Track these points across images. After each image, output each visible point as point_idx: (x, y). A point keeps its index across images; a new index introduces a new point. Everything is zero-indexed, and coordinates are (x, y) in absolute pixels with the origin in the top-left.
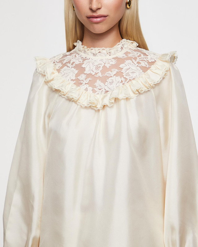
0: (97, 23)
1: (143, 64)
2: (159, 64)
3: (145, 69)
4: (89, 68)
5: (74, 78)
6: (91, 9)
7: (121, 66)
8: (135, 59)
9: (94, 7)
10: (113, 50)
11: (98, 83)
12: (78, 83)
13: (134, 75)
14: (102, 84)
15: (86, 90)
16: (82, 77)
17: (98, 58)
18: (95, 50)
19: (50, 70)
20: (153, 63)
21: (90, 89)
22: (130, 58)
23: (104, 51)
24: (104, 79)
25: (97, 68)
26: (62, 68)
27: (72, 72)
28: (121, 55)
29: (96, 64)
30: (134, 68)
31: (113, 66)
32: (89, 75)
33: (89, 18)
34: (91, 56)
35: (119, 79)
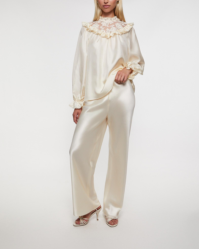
0: (107, 8)
1: (123, 25)
2: (128, 25)
3: (123, 26)
4: (103, 24)
5: (98, 27)
6: (105, 3)
7: (115, 24)
8: (120, 23)
9: (106, 1)
10: (112, 19)
11: (107, 29)
12: (100, 29)
13: (120, 28)
14: (109, 30)
15: (103, 31)
16: (101, 27)
17: (107, 21)
18: (106, 18)
19: (89, 25)
20: (126, 25)
21: (104, 31)
22: (118, 22)
23: (110, 19)
24: (110, 28)
25: (107, 24)
26: (93, 25)
27: (97, 26)
28: (115, 21)
29: (106, 23)
30: (120, 25)
31: (112, 24)
32: (104, 27)
33: (104, 6)
34: (104, 21)
35: (115, 28)
